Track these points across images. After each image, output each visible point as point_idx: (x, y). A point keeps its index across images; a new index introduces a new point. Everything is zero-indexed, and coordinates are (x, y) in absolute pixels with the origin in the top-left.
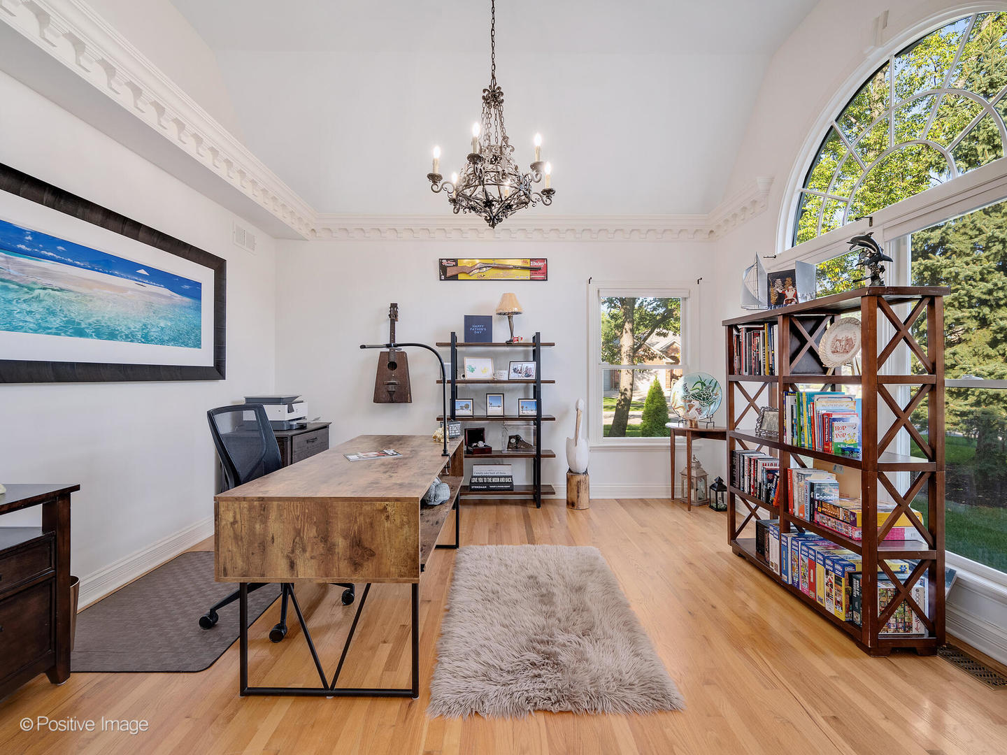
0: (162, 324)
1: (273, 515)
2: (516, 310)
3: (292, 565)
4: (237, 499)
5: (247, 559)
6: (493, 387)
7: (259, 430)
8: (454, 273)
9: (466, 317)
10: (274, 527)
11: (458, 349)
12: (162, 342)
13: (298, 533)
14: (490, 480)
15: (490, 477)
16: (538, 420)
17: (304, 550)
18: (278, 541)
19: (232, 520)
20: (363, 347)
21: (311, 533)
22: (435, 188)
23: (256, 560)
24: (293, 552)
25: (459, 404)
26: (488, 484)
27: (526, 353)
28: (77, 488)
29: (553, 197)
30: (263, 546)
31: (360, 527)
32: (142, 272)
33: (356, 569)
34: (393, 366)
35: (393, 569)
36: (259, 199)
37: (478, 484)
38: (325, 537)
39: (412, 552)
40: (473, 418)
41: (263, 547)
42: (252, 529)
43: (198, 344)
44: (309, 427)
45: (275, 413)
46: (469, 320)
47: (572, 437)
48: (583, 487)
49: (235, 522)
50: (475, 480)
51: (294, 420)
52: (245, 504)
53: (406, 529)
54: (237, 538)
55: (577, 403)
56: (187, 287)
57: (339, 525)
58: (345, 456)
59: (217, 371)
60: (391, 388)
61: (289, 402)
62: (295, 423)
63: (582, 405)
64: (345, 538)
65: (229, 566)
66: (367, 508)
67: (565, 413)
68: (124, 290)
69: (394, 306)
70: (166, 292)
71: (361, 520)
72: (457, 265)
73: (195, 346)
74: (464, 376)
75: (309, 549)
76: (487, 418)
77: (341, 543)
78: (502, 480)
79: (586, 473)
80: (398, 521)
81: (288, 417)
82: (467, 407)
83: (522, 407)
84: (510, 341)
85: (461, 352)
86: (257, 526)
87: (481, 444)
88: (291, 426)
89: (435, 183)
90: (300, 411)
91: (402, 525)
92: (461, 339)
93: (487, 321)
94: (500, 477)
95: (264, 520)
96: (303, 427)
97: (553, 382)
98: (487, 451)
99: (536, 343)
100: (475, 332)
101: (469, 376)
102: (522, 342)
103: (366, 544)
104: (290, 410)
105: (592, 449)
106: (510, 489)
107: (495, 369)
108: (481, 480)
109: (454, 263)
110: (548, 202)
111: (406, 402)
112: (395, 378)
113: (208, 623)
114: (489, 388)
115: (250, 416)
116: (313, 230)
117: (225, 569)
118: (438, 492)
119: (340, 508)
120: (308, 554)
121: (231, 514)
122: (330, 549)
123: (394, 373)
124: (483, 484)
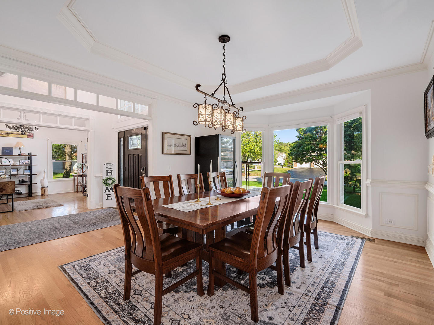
2: (22, 146)
16: (31, 175)
27: (26, 158)
46: (4, 148)
47: (42, 178)
48: (46, 190)
55: (44, 170)
63: (46, 171)
67: (40, 173)
74: (1, 164)
79: (47, 187)
82: (3, 172)
83: (25, 172)
84: (20, 154)
93: (11, 149)
97: (36, 165)
99: (30, 155)
100: (6, 152)
101: (3, 164)
102: (24, 155)
105: (49, 182)
106: (21, 193)
107: (14, 162)
114: (11, 167)
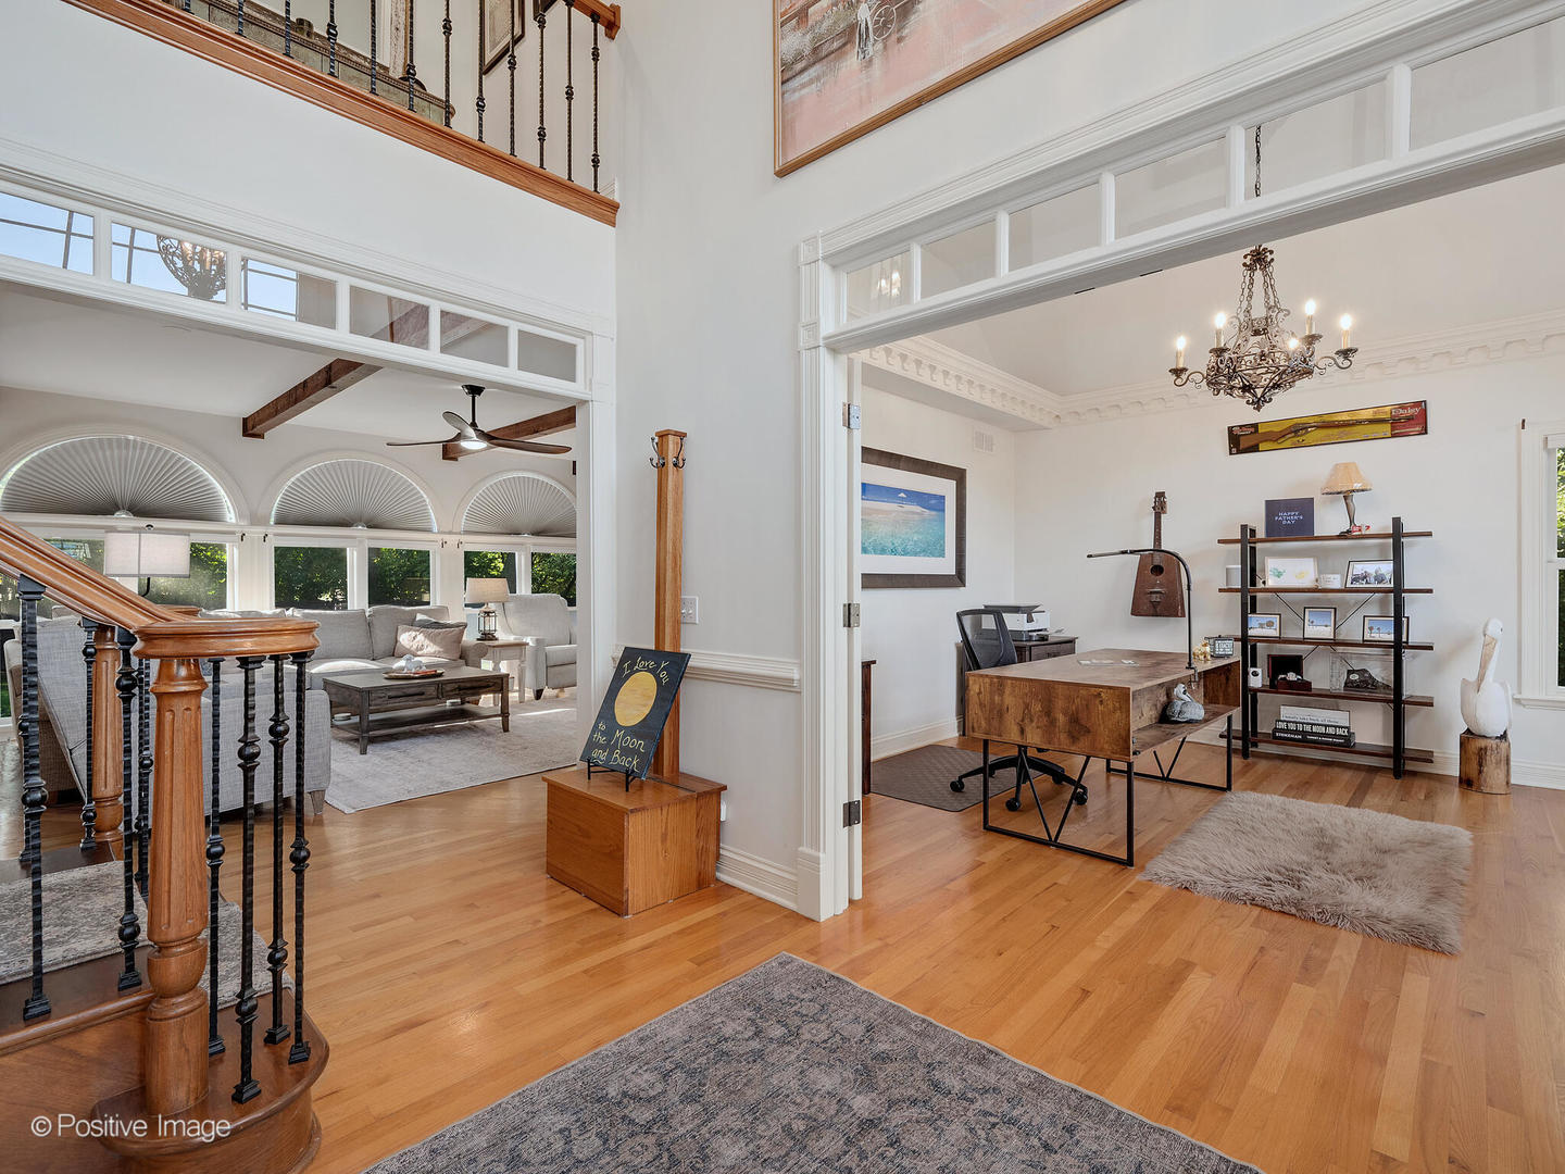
0: (915, 539)
1: (1008, 690)
2: (1357, 486)
3: (1022, 731)
4: (982, 676)
5: (989, 721)
6: (1316, 597)
7: (998, 639)
8: (1252, 443)
9: (1268, 503)
10: (1009, 700)
11: (1258, 546)
12: (916, 554)
13: (1027, 706)
14: (1308, 728)
15: (1308, 724)
16: (1397, 648)
17: (1032, 721)
18: (1012, 711)
19: (977, 691)
20: (1089, 556)
21: (1037, 708)
22: (1179, 382)
23: (995, 723)
24: (1023, 721)
25: (1254, 620)
26: (1304, 733)
27: (1382, 548)
28: (874, 662)
29: (1355, 358)
30: (1001, 713)
31: (1077, 709)
32: (902, 495)
33: (1073, 742)
34: (1158, 570)
35: (1106, 746)
36: (998, 405)
37: (1287, 731)
38: (1048, 712)
39: (1123, 733)
40: (1280, 640)
41: (1001, 715)
42: (992, 700)
43: (942, 554)
44: (1051, 640)
45: (1014, 622)
46: (1272, 507)
48: (1489, 758)
49: (980, 693)
50: (1282, 725)
51: (1034, 631)
52: (987, 680)
53: (1118, 714)
54: (982, 705)
55: (1486, 625)
56: (933, 502)
57: (1060, 704)
58: (1078, 662)
59: (958, 579)
60: (1155, 598)
61: (1029, 611)
62: (1035, 634)
63: (1495, 629)
64: (1064, 714)
65: (975, 725)
66: (1083, 692)
68: (889, 512)
69: (1160, 495)
70: (919, 509)
71: (1078, 701)
72: (1257, 431)
73: (940, 556)
74: (1264, 583)
75: (1036, 720)
76: (1304, 641)
77: (1061, 719)
78: (1331, 731)
80: (1111, 706)
81: (1028, 627)
82: (1270, 624)
83: (1371, 629)
84: (1348, 532)
85: (1262, 550)
86: (996, 698)
87: (1292, 676)
88: (1031, 636)
89: (1178, 377)
90: (1041, 622)
91: (1114, 711)
92: (1261, 534)
93: (1305, 507)
94: (1326, 726)
95: (1002, 693)
96: (1043, 639)
97: (1430, 591)
98: (1304, 688)
99: (1397, 534)
100: (1284, 522)
101: (1271, 583)
102: (1367, 532)
103: (1083, 722)
104: (1030, 620)
106: (1346, 744)
107: (1320, 572)
108: (1292, 727)
109: (1253, 430)
110: (1347, 363)
111: (1177, 616)
112: (1161, 585)
113: (957, 787)
114: (1311, 600)
115: (989, 622)
116: (1057, 416)
117: (973, 727)
118: (1184, 709)
119: (1060, 690)
120: (1034, 724)
121: (978, 687)
122: (1052, 722)
123: (1159, 579)
124: (1296, 732)
